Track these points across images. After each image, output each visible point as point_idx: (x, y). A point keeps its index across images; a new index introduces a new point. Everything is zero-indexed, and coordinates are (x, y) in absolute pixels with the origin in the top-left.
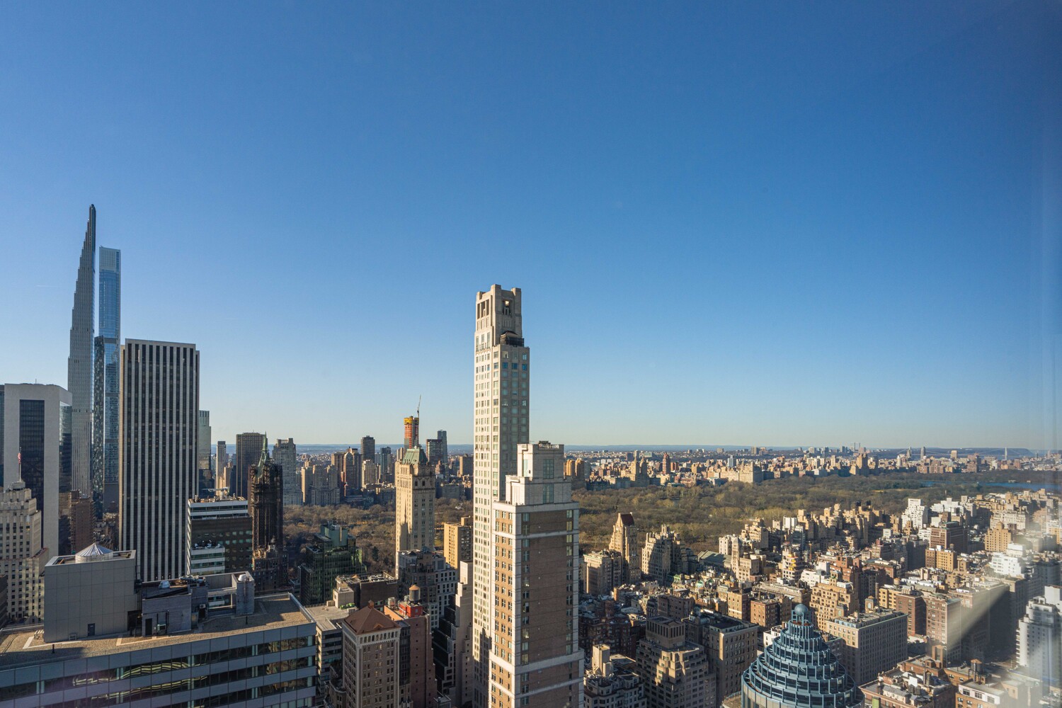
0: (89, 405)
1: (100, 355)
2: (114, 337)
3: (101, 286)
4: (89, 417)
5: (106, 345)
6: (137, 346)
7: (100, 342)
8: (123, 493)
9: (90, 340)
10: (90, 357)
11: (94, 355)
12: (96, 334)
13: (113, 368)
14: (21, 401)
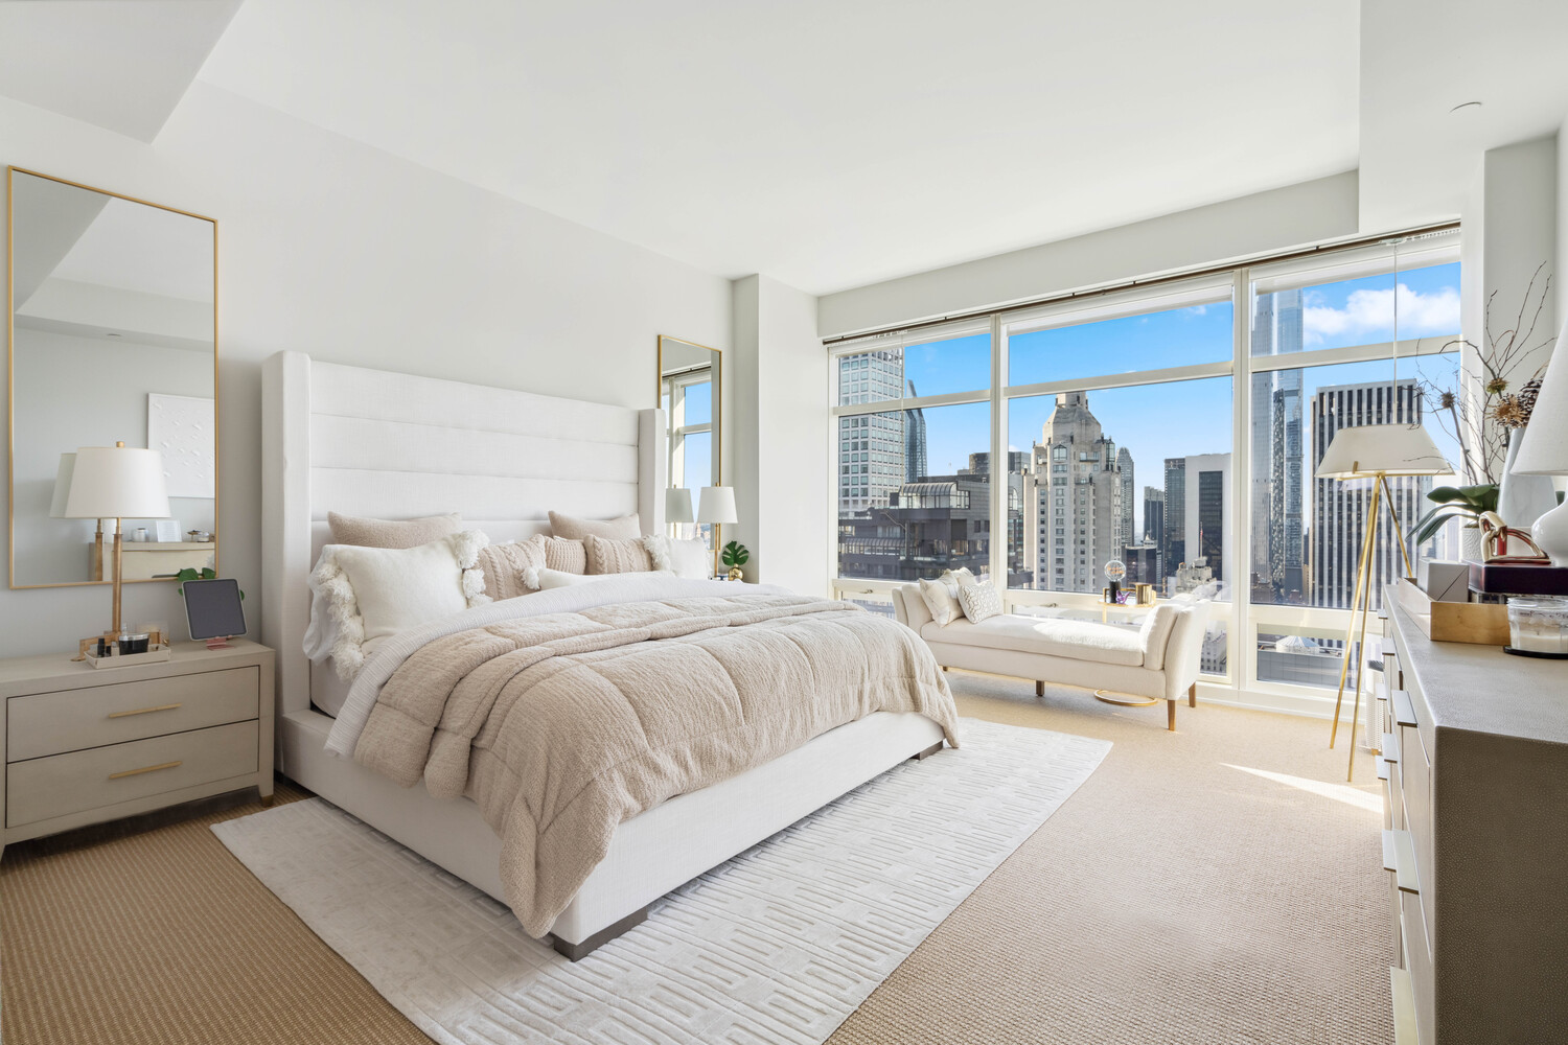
0: (1268, 474)
1: (1280, 411)
2: (1295, 388)
3: (1280, 329)
4: (1268, 488)
5: (1288, 400)
6: (1331, 395)
7: (1279, 397)
8: (1314, 579)
9: (1269, 397)
10: (1268, 417)
11: (1272, 414)
12: (1275, 389)
13: (1295, 427)
14: (1201, 473)
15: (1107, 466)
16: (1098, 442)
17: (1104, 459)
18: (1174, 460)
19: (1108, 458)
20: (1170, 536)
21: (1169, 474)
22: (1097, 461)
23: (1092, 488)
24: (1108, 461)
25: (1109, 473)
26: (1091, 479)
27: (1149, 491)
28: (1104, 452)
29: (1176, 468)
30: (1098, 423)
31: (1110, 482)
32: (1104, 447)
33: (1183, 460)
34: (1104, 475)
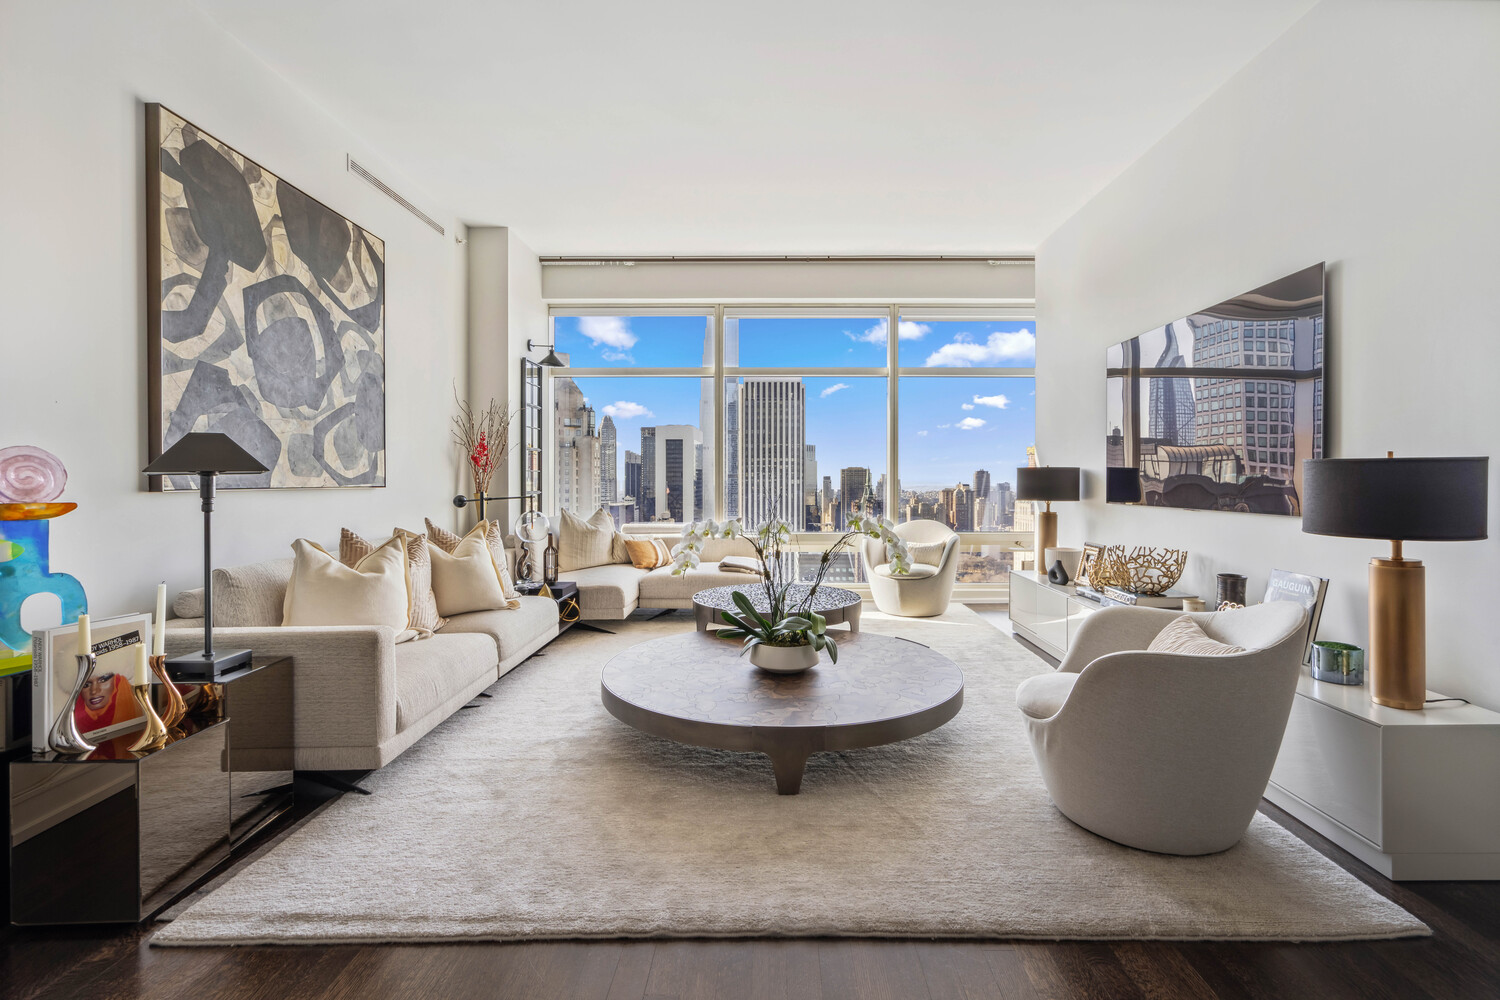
6: (752, 385)
13: (734, 407)
14: (667, 441)
15: (589, 432)
16: (581, 409)
17: (585, 425)
18: (648, 429)
19: (589, 424)
20: (645, 493)
21: (645, 439)
22: (580, 427)
23: (575, 451)
24: (589, 427)
25: (589, 438)
26: (574, 443)
27: (629, 454)
28: (585, 419)
29: (649, 435)
30: (580, 393)
31: (590, 446)
32: (585, 414)
33: (654, 429)
34: (586, 440)
